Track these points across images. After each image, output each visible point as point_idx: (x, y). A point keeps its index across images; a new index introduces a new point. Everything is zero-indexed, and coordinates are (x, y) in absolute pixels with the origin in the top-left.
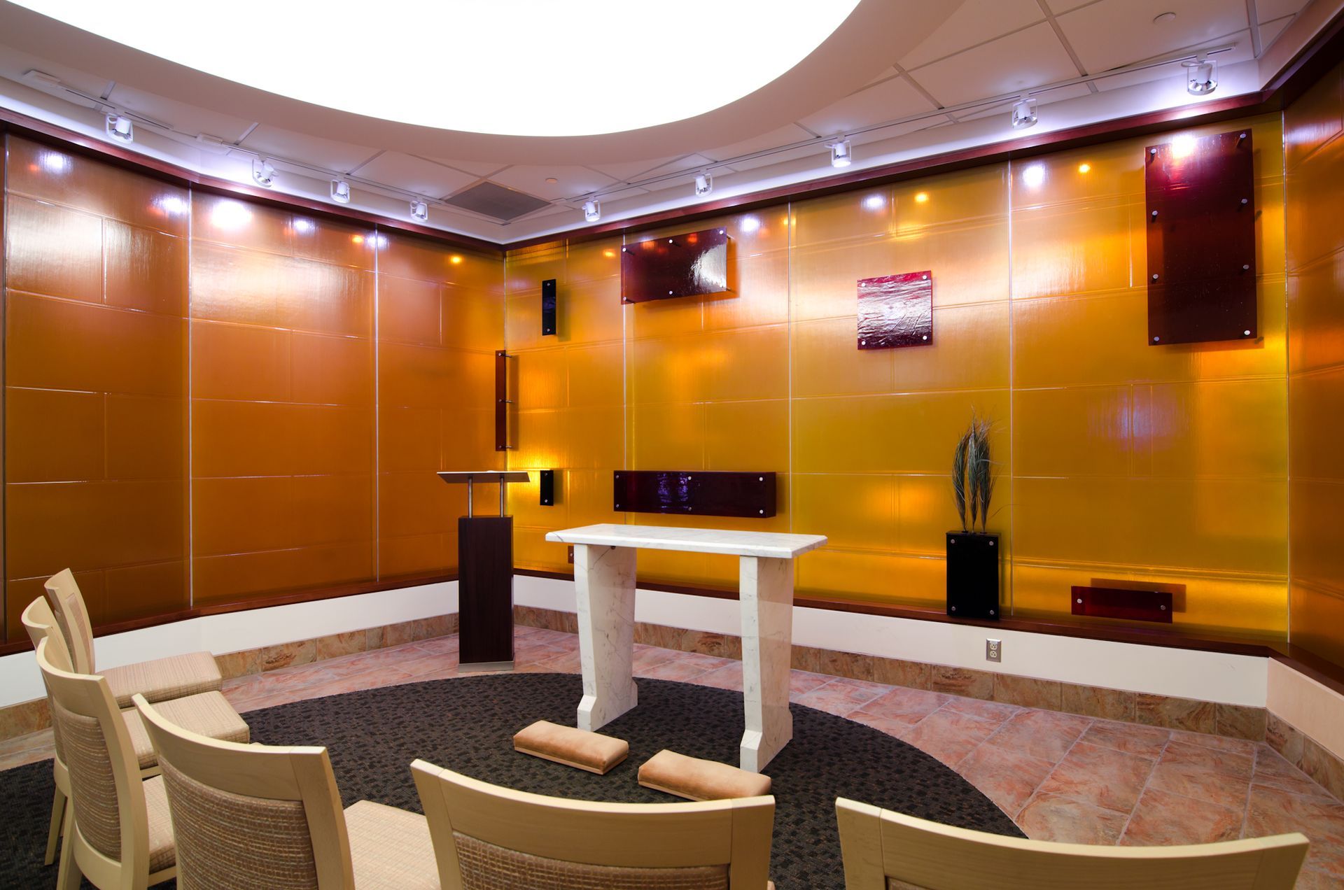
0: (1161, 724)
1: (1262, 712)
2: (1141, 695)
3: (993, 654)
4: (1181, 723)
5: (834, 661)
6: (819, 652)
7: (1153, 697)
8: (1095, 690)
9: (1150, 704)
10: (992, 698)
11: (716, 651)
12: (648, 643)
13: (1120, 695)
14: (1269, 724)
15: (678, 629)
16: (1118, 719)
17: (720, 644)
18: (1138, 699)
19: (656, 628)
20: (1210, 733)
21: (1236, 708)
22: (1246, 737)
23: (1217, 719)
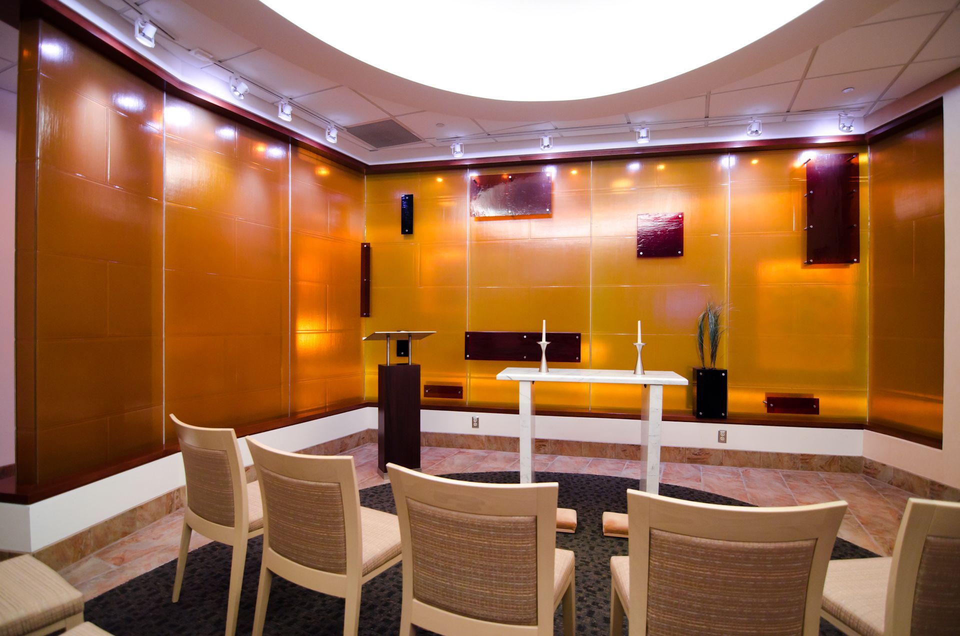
0: (812, 470)
1: (861, 458)
2: (802, 455)
3: (722, 439)
4: (822, 468)
5: (624, 451)
6: (614, 446)
7: (808, 455)
8: (778, 454)
9: (806, 459)
10: (721, 464)
11: (542, 451)
12: (490, 449)
13: (792, 456)
14: (866, 464)
15: (514, 438)
16: (790, 469)
17: (545, 446)
18: (801, 457)
19: (496, 438)
20: (836, 472)
21: (849, 458)
22: (854, 472)
23: (839, 464)
